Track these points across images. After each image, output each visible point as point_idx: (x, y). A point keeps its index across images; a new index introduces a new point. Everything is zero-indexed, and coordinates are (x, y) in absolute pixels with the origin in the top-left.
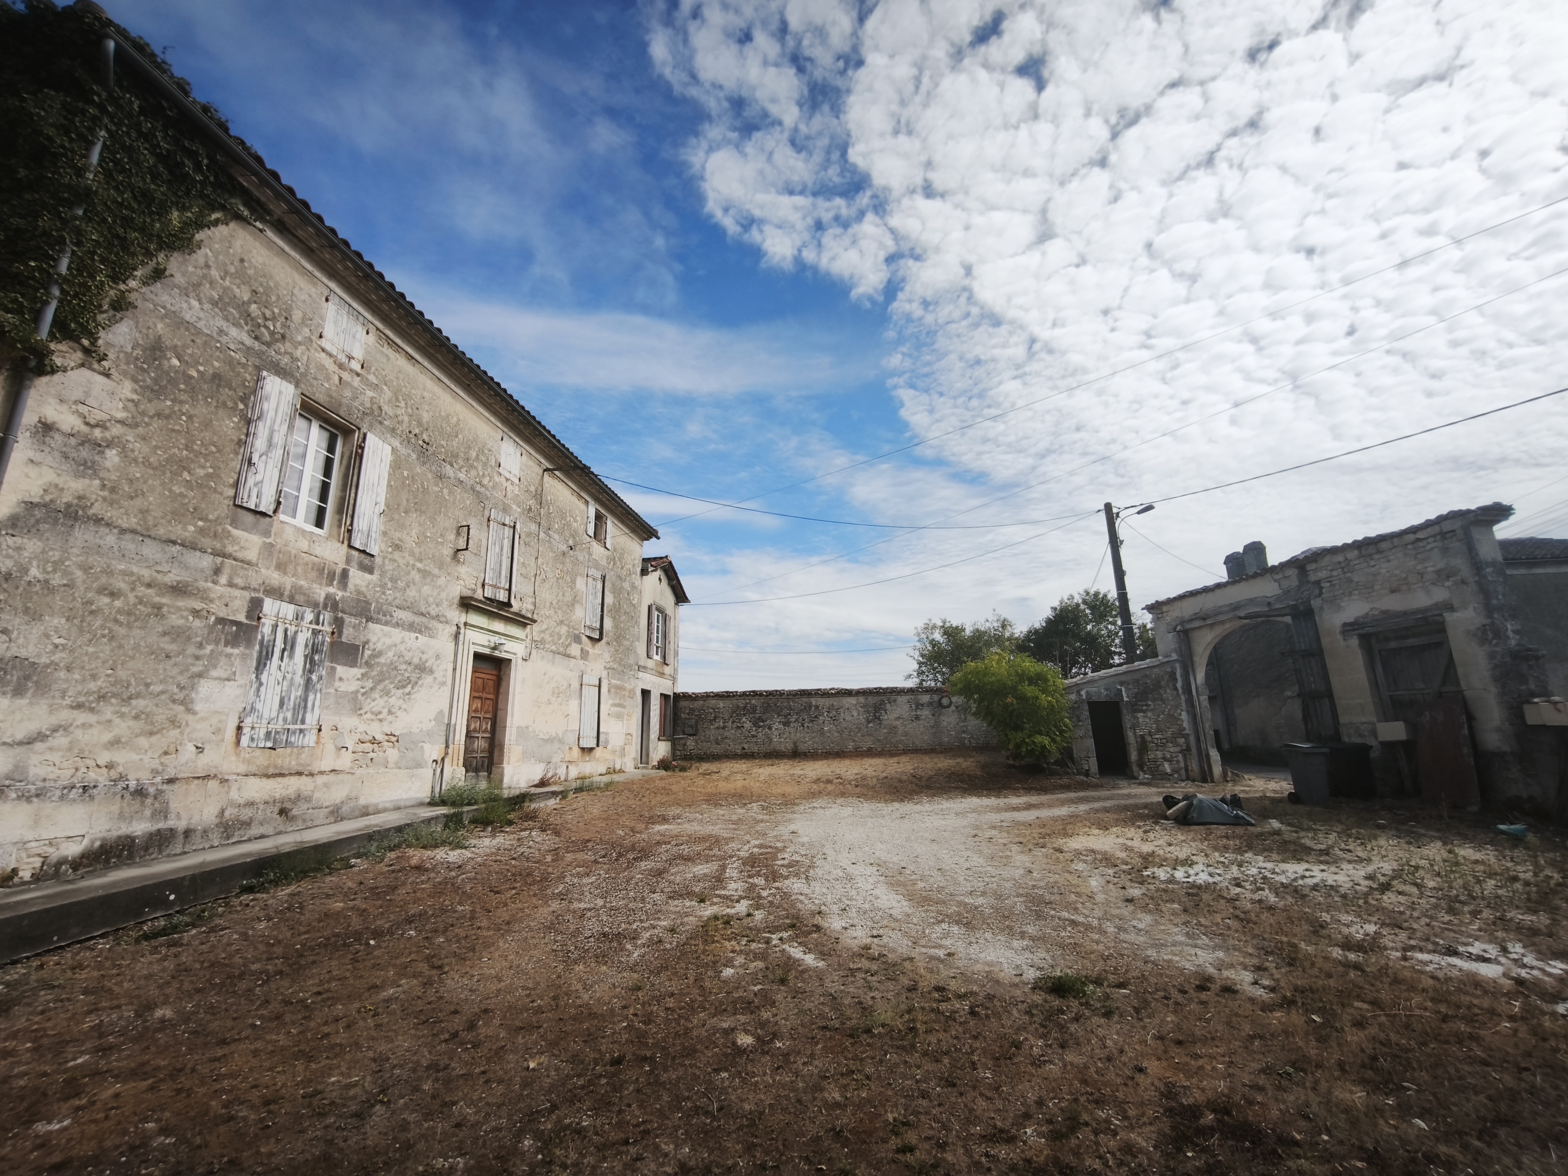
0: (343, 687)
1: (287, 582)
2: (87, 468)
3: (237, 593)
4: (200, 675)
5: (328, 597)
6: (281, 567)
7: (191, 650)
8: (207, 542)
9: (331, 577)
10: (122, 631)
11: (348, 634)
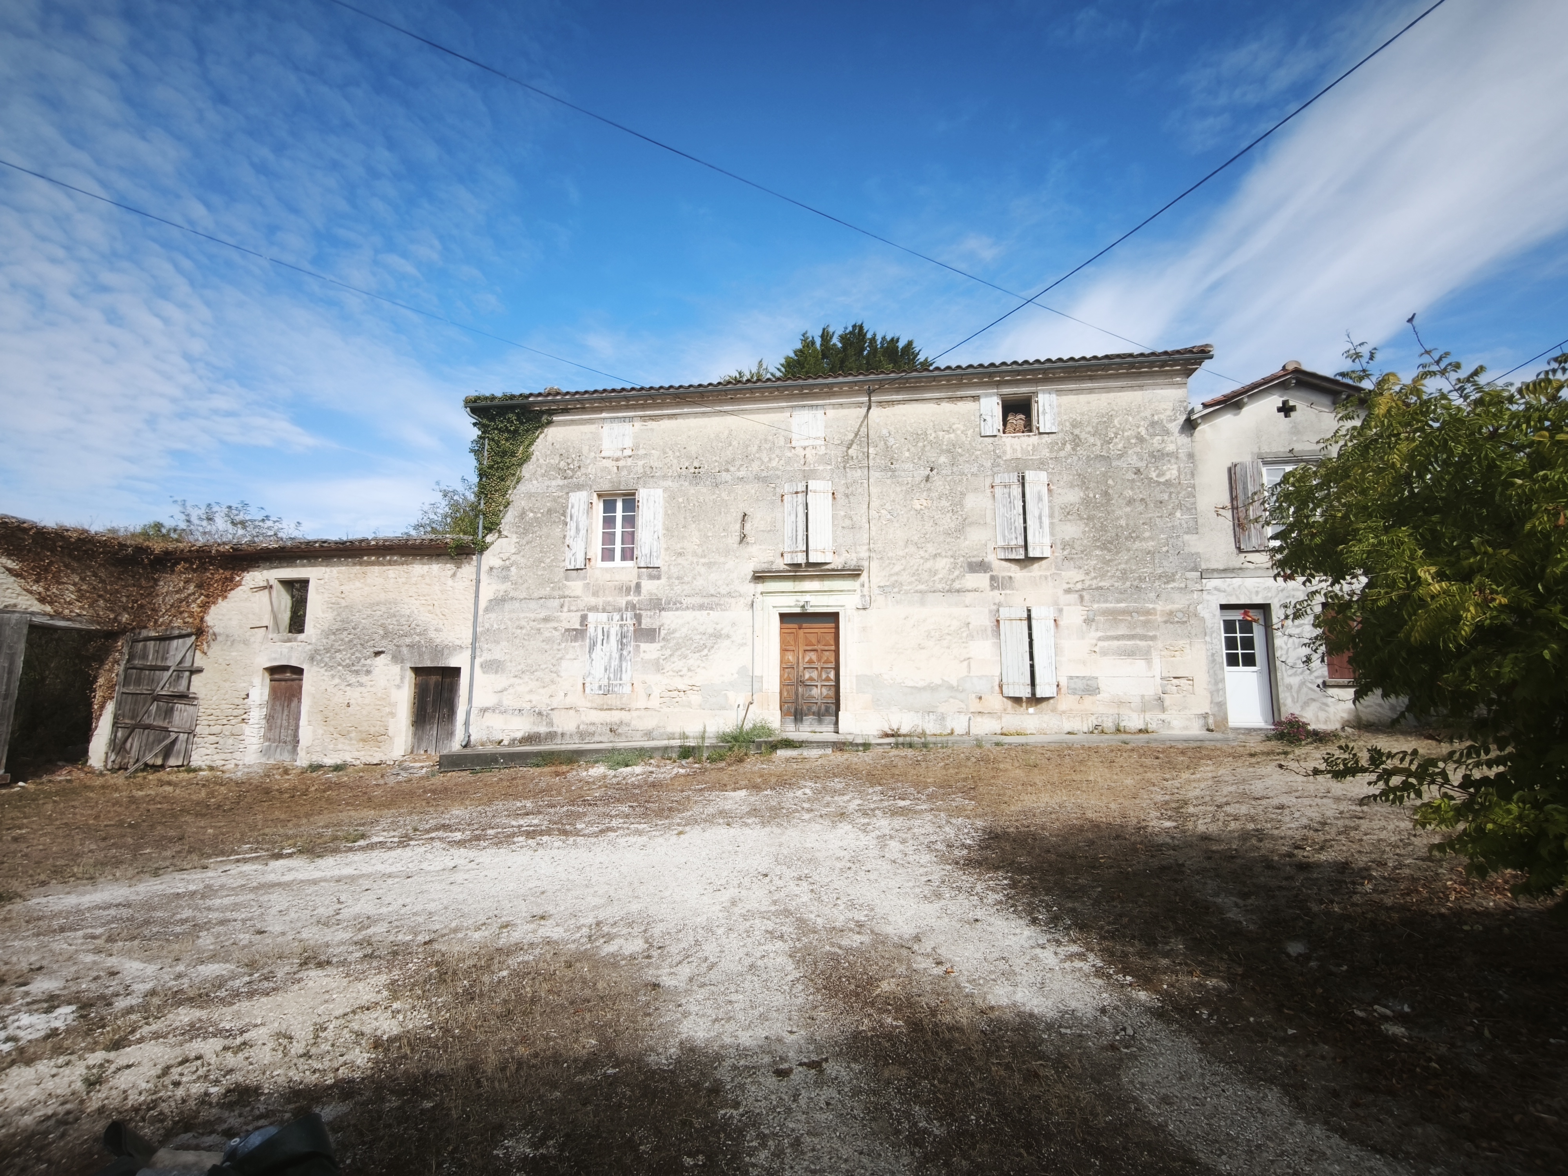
0: (647, 657)
1: (600, 601)
2: (506, 578)
3: (573, 614)
4: (561, 659)
5: (627, 603)
6: (595, 594)
7: (556, 647)
8: (556, 593)
9: (628, 590)
10: (526, 643)
11: (646, 623)
